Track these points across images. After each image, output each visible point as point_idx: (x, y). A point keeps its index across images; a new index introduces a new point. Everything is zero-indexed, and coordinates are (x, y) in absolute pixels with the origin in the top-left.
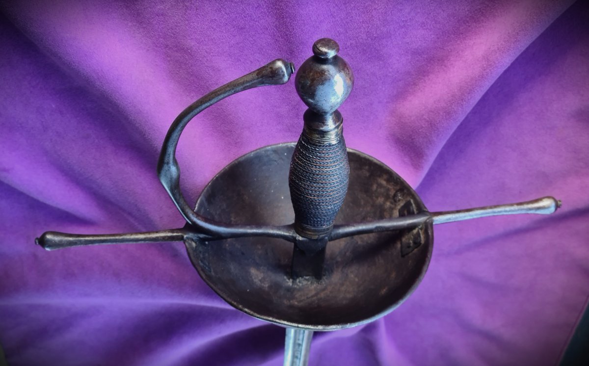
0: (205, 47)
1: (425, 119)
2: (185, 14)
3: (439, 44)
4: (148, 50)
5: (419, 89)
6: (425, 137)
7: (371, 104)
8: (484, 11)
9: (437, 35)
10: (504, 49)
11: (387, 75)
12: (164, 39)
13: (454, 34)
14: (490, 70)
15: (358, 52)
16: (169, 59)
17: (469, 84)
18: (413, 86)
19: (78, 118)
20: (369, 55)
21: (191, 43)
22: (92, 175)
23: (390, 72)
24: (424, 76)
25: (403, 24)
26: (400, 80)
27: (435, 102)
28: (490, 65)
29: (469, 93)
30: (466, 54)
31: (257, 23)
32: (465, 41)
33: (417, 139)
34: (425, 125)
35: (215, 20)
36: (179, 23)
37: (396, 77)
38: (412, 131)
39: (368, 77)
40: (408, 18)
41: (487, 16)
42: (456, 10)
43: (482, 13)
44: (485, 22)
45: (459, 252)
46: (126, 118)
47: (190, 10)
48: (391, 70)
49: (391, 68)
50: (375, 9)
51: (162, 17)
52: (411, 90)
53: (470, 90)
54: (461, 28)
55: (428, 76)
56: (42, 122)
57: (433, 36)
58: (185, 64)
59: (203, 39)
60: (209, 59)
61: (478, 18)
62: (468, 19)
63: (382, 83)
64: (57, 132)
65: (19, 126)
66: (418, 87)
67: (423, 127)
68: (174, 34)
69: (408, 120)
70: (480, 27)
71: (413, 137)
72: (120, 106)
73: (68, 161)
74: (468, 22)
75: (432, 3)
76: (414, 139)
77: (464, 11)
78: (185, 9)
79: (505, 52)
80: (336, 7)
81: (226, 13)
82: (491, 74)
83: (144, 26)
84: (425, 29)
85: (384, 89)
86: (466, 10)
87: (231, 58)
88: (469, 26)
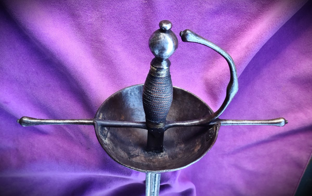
0: (111, 40)
1: (218, 80)
2: (102, 24)
3: (225, 42)
4: (83, 42)
5: (215, 66)
6: (218, 89)
7: (191, 73)
8: (246, 26)
9: (224, 38)
10: (256, 42)
11: (199, 58)
12: (91, 36)
13: (232, 37)
14: (249, 53)
15: (185, 46)
16: (93, 47)
17: (239, 60)
18: (212, 64)
19: (45, 76)
20: (191, 47)
21: (104, 38)
22: (50, 106)
23: (201, 56)
24: (217, 59)
25: (207, 32)
26: (206, 61)
27: (222, 71)
28: (249, 50)
29: (239, 65)
30: (237, 47)
31: (136, 30)
32: (237, 41)
33: (214, 91)
34: (218, 82)
35: (116, 27)
36: (99, 28)
37: (203, 59)
38: (212, 86)
39: (190, 59)
40: (210, 29)
41: (248, 28)
42: (233, 25)
43: (245, 27)
44: (247, 31)
45: (234, 153)
46: (70, 75)
47: (104, 22)
48: (201, 55)
49: (201, 54)
50: (194, 24)
51: (90, 25)
52: (211, 66)
53: (240, 63)
54: (235, 34)
55: (219, 59)
56: (27, 78)
57: (222, 38)
58: (101, 49)
59: (110, 36)
60: (112, 46)
61: (243, 29)
62: (238, 30)
63: (197, 62)
64: (34, 84)
65: (15, 80)
66: (214, 65)
67: (217, 84)
68: (96, 34)
69: (210, 81)
70: (244, 34)
71: (212, 90)
72: (67, 68)
73: (39, 99)
74: (238, 31)
75: (221, 22)
76: (213, 90)
77: (236, 26)
78: (102, 21)
79: (256, 44)
80: (175, 22)
81: (122, 24)
82: (250, 55)
83: (82, 30)
84: (218, 35)
85: (197, 65)
86: (238, 25)
87: (123, 47)
88: (239, 33)
